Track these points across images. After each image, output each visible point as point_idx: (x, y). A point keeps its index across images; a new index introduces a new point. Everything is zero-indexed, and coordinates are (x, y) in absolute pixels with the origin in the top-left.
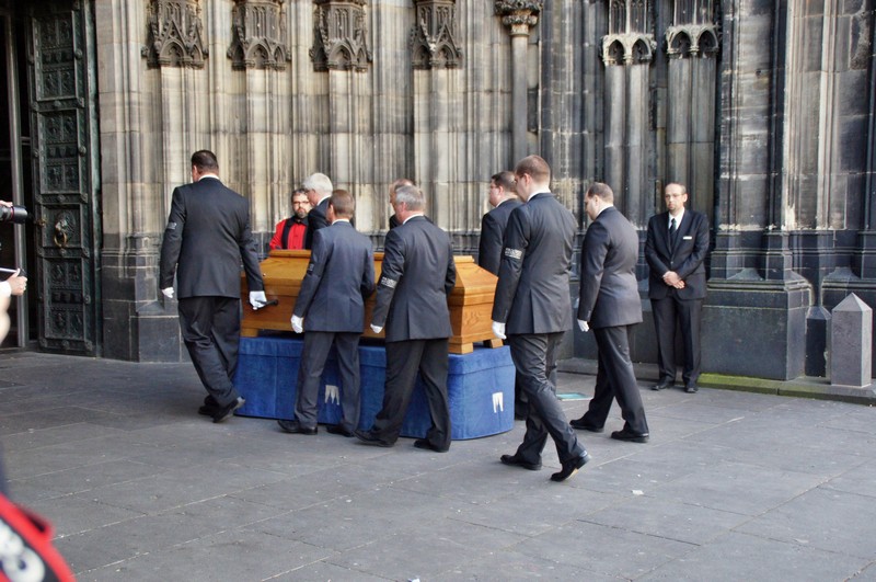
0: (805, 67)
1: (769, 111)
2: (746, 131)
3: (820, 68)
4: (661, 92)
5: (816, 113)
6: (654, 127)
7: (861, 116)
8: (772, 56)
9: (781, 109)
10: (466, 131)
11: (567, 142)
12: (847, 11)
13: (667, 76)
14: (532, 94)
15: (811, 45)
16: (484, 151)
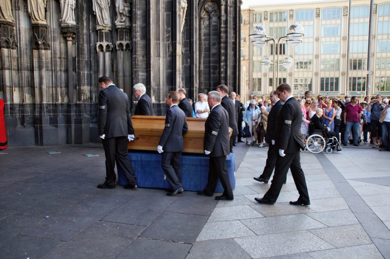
0: (156, 56)
1: (147, 68)
2: (140, 74)
3: (160, 56)
4: (115, 61)
5: (159, 69)
6: (113, 71)
7: (171, 71)
8: (147, 52)
9: (150, 67)
10: (52, 71)
11: (86, 75)
12: (166, 41)
13: (116, 56)
14: (74, 59)
15: (157, 50)
16: (58, 77)
